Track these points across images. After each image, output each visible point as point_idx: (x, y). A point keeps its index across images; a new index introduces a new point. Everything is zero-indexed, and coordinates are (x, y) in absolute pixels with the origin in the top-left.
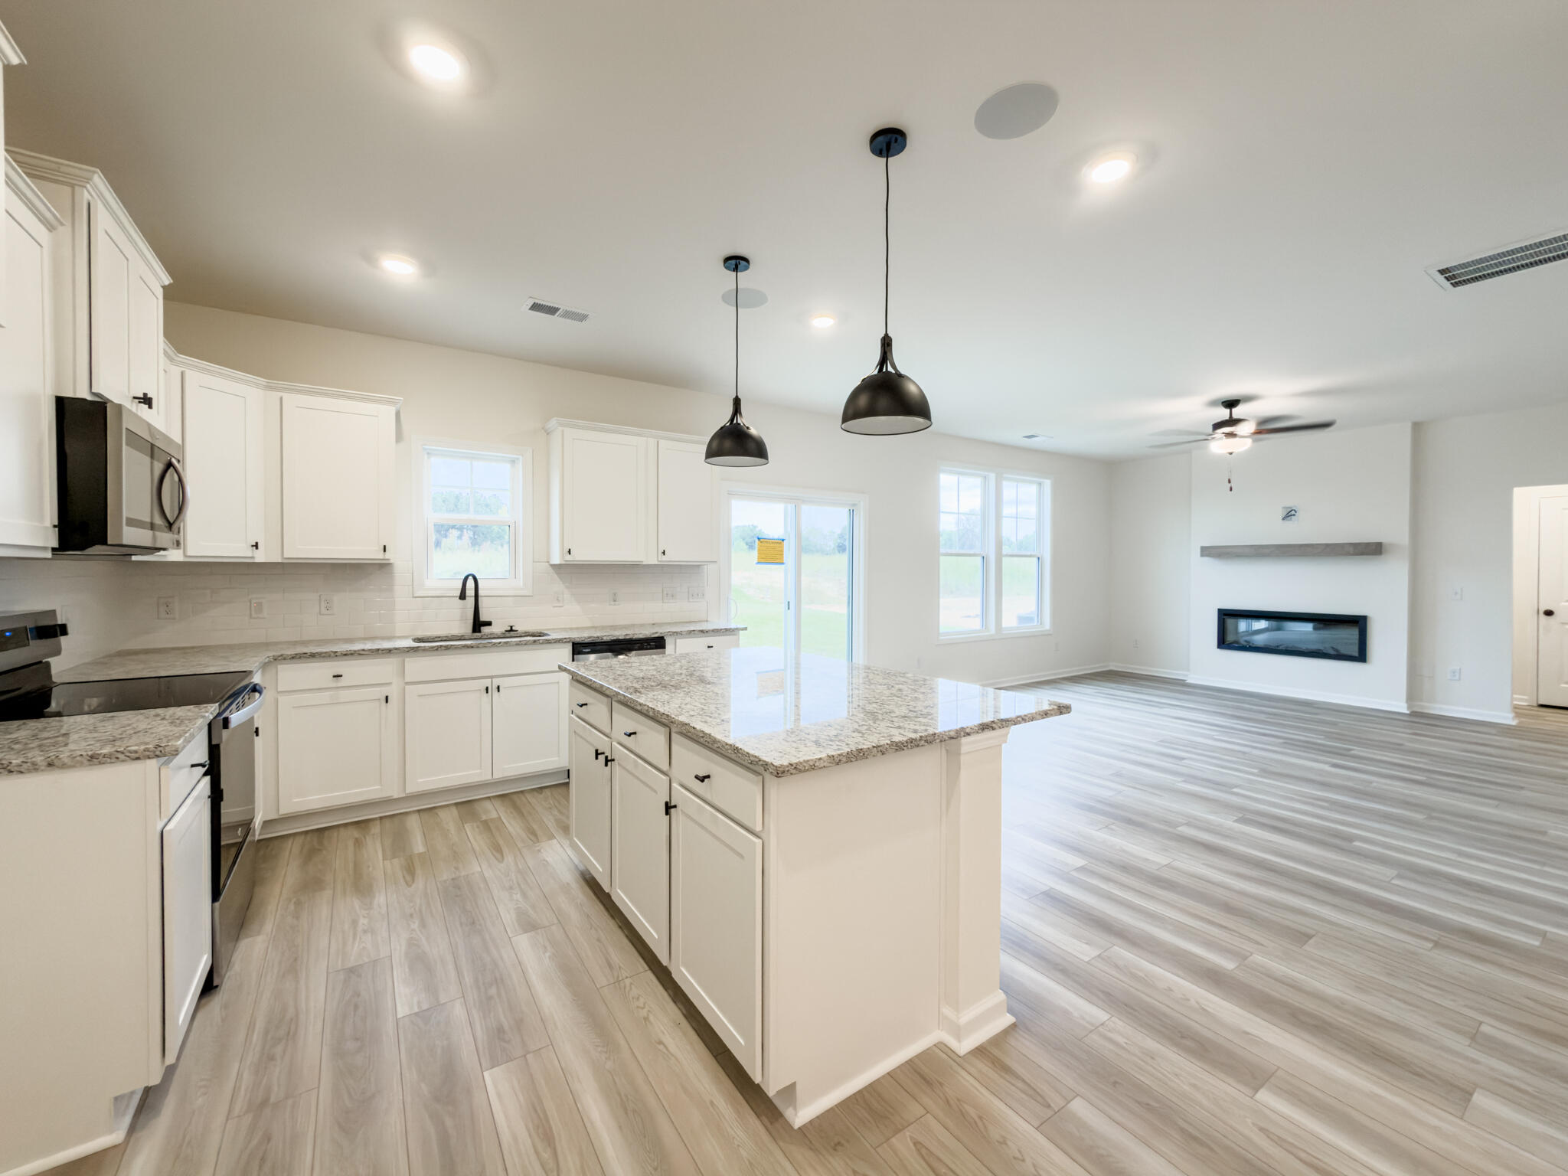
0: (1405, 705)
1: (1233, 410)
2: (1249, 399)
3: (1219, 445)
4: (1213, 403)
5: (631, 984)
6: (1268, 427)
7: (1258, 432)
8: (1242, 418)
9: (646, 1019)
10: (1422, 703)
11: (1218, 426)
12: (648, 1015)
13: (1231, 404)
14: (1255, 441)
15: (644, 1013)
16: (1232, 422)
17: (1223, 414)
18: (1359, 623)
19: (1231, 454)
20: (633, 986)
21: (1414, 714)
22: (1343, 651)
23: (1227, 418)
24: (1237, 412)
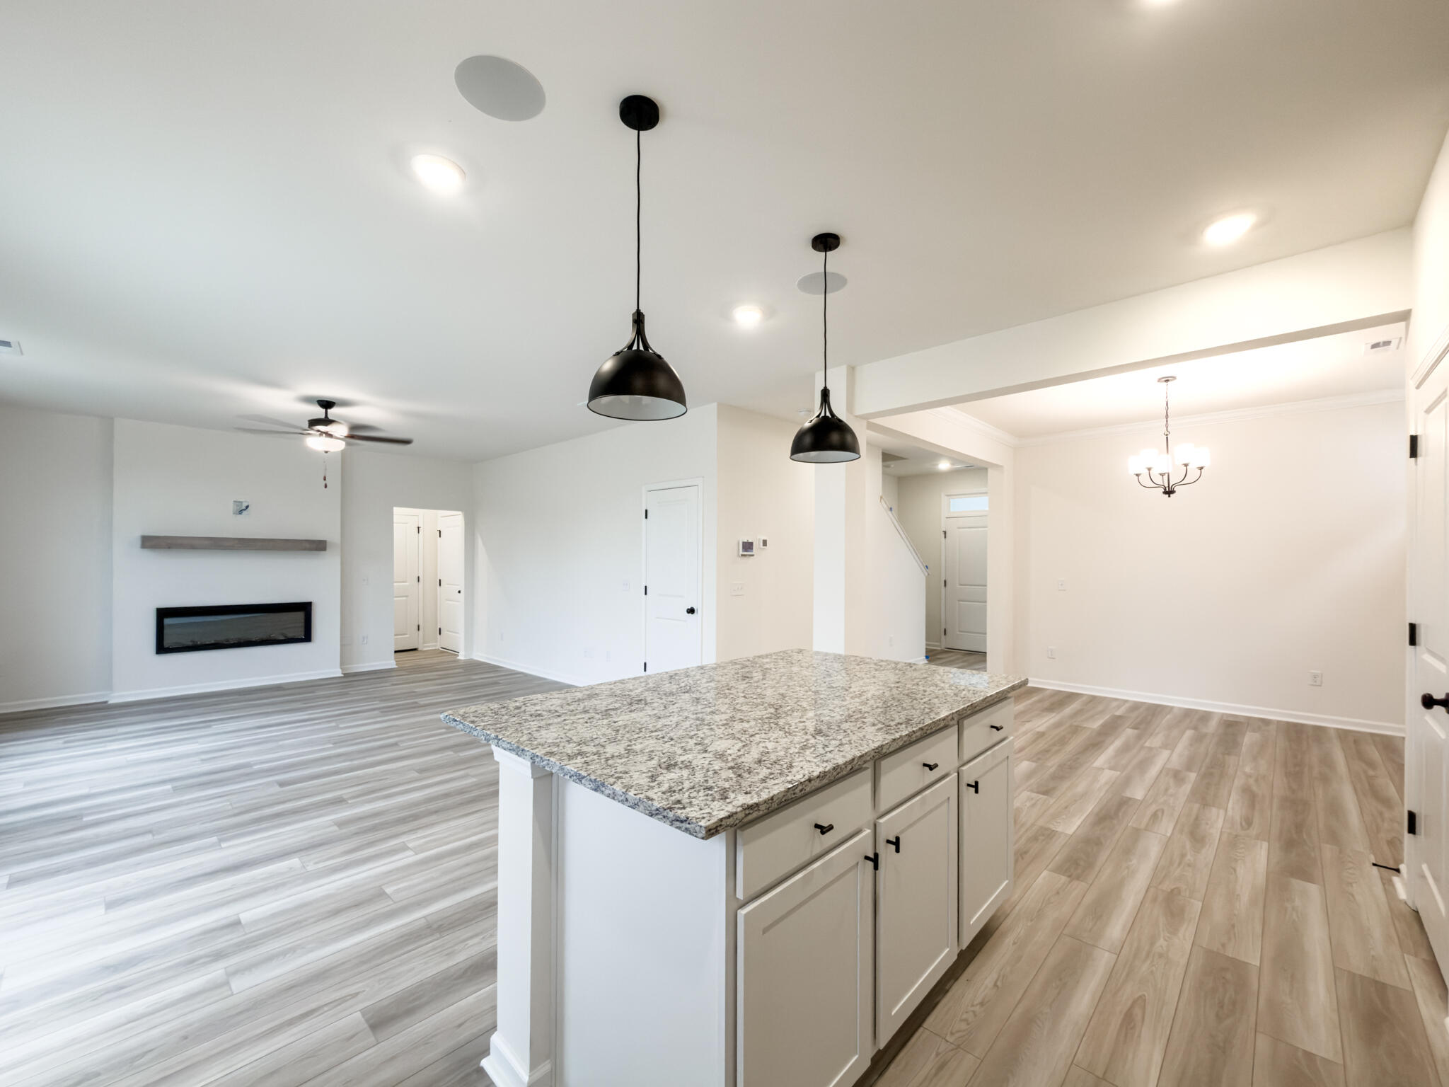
0: (340, 670)
1: (329, 411)
2: (345, 403)
3: (315, 442)
4: (308, 400)
5: (952, 1034)
6: (358, 433)
7: (351, 437)
8: (334, 419)
9: (982, 1004)
10: (346, 666)
11: (314, 423)
12: (977, 1005)
13: (327, 404)
14: (348, 444)
15: (977, 1009)
16: (326, 421)
17: (319, 412)
18: (305, 609)
19: (326, 452)
20: (954, 1031)
21: (346, 675)
22: (290, 635)
23: (323, 416)
24: (333, 412)
